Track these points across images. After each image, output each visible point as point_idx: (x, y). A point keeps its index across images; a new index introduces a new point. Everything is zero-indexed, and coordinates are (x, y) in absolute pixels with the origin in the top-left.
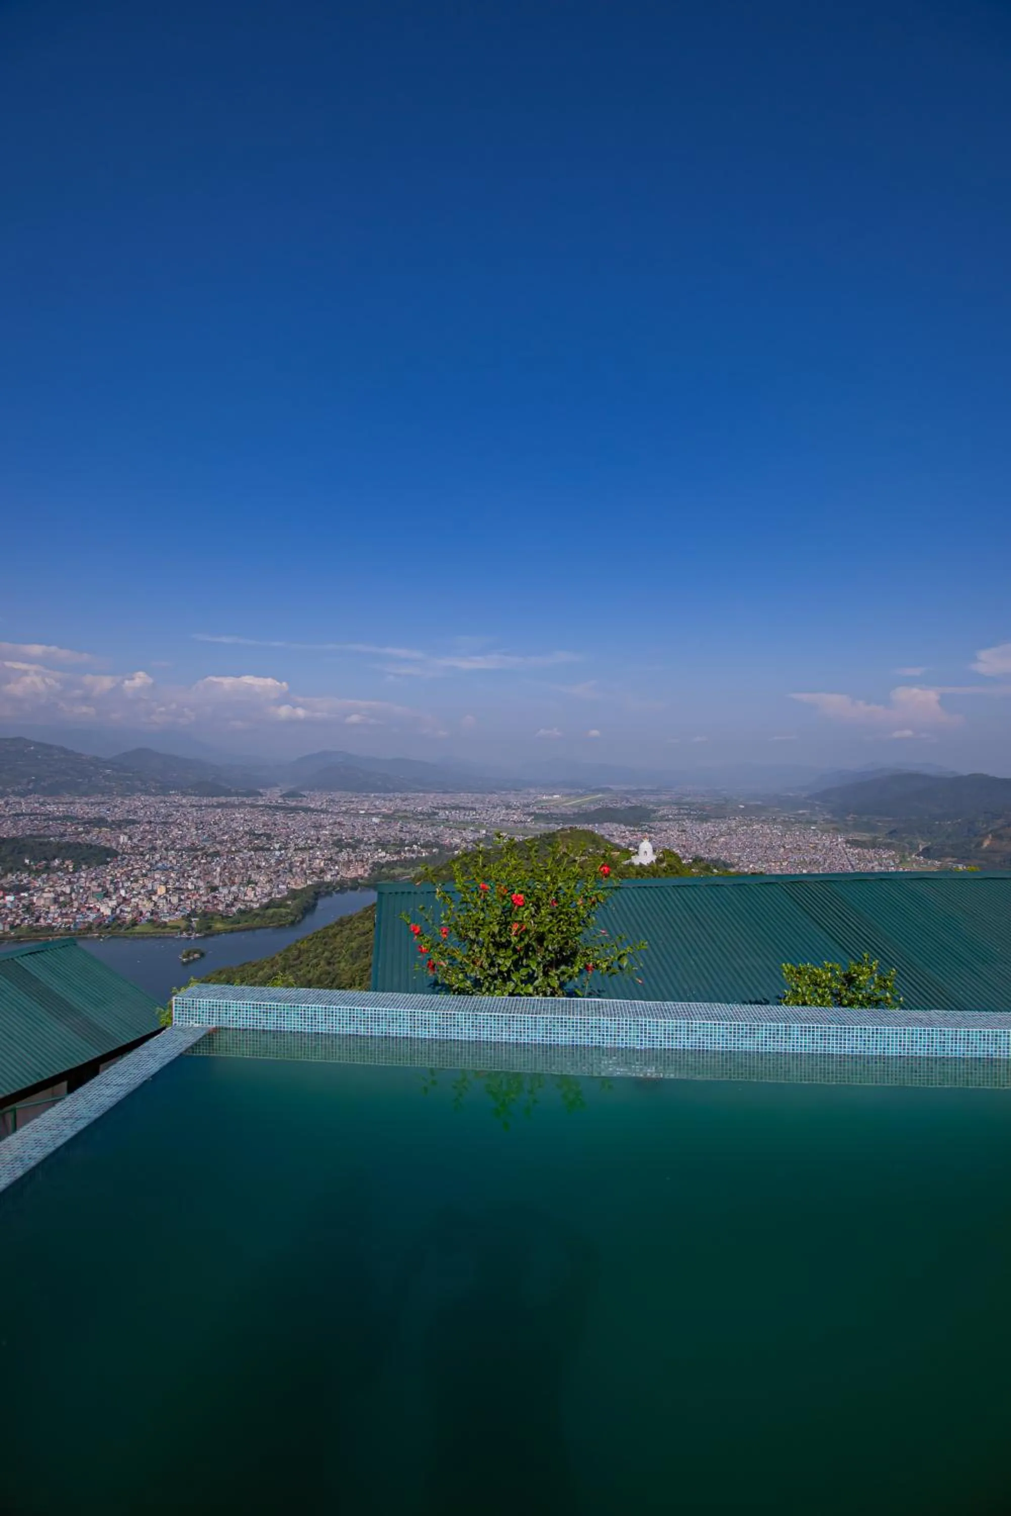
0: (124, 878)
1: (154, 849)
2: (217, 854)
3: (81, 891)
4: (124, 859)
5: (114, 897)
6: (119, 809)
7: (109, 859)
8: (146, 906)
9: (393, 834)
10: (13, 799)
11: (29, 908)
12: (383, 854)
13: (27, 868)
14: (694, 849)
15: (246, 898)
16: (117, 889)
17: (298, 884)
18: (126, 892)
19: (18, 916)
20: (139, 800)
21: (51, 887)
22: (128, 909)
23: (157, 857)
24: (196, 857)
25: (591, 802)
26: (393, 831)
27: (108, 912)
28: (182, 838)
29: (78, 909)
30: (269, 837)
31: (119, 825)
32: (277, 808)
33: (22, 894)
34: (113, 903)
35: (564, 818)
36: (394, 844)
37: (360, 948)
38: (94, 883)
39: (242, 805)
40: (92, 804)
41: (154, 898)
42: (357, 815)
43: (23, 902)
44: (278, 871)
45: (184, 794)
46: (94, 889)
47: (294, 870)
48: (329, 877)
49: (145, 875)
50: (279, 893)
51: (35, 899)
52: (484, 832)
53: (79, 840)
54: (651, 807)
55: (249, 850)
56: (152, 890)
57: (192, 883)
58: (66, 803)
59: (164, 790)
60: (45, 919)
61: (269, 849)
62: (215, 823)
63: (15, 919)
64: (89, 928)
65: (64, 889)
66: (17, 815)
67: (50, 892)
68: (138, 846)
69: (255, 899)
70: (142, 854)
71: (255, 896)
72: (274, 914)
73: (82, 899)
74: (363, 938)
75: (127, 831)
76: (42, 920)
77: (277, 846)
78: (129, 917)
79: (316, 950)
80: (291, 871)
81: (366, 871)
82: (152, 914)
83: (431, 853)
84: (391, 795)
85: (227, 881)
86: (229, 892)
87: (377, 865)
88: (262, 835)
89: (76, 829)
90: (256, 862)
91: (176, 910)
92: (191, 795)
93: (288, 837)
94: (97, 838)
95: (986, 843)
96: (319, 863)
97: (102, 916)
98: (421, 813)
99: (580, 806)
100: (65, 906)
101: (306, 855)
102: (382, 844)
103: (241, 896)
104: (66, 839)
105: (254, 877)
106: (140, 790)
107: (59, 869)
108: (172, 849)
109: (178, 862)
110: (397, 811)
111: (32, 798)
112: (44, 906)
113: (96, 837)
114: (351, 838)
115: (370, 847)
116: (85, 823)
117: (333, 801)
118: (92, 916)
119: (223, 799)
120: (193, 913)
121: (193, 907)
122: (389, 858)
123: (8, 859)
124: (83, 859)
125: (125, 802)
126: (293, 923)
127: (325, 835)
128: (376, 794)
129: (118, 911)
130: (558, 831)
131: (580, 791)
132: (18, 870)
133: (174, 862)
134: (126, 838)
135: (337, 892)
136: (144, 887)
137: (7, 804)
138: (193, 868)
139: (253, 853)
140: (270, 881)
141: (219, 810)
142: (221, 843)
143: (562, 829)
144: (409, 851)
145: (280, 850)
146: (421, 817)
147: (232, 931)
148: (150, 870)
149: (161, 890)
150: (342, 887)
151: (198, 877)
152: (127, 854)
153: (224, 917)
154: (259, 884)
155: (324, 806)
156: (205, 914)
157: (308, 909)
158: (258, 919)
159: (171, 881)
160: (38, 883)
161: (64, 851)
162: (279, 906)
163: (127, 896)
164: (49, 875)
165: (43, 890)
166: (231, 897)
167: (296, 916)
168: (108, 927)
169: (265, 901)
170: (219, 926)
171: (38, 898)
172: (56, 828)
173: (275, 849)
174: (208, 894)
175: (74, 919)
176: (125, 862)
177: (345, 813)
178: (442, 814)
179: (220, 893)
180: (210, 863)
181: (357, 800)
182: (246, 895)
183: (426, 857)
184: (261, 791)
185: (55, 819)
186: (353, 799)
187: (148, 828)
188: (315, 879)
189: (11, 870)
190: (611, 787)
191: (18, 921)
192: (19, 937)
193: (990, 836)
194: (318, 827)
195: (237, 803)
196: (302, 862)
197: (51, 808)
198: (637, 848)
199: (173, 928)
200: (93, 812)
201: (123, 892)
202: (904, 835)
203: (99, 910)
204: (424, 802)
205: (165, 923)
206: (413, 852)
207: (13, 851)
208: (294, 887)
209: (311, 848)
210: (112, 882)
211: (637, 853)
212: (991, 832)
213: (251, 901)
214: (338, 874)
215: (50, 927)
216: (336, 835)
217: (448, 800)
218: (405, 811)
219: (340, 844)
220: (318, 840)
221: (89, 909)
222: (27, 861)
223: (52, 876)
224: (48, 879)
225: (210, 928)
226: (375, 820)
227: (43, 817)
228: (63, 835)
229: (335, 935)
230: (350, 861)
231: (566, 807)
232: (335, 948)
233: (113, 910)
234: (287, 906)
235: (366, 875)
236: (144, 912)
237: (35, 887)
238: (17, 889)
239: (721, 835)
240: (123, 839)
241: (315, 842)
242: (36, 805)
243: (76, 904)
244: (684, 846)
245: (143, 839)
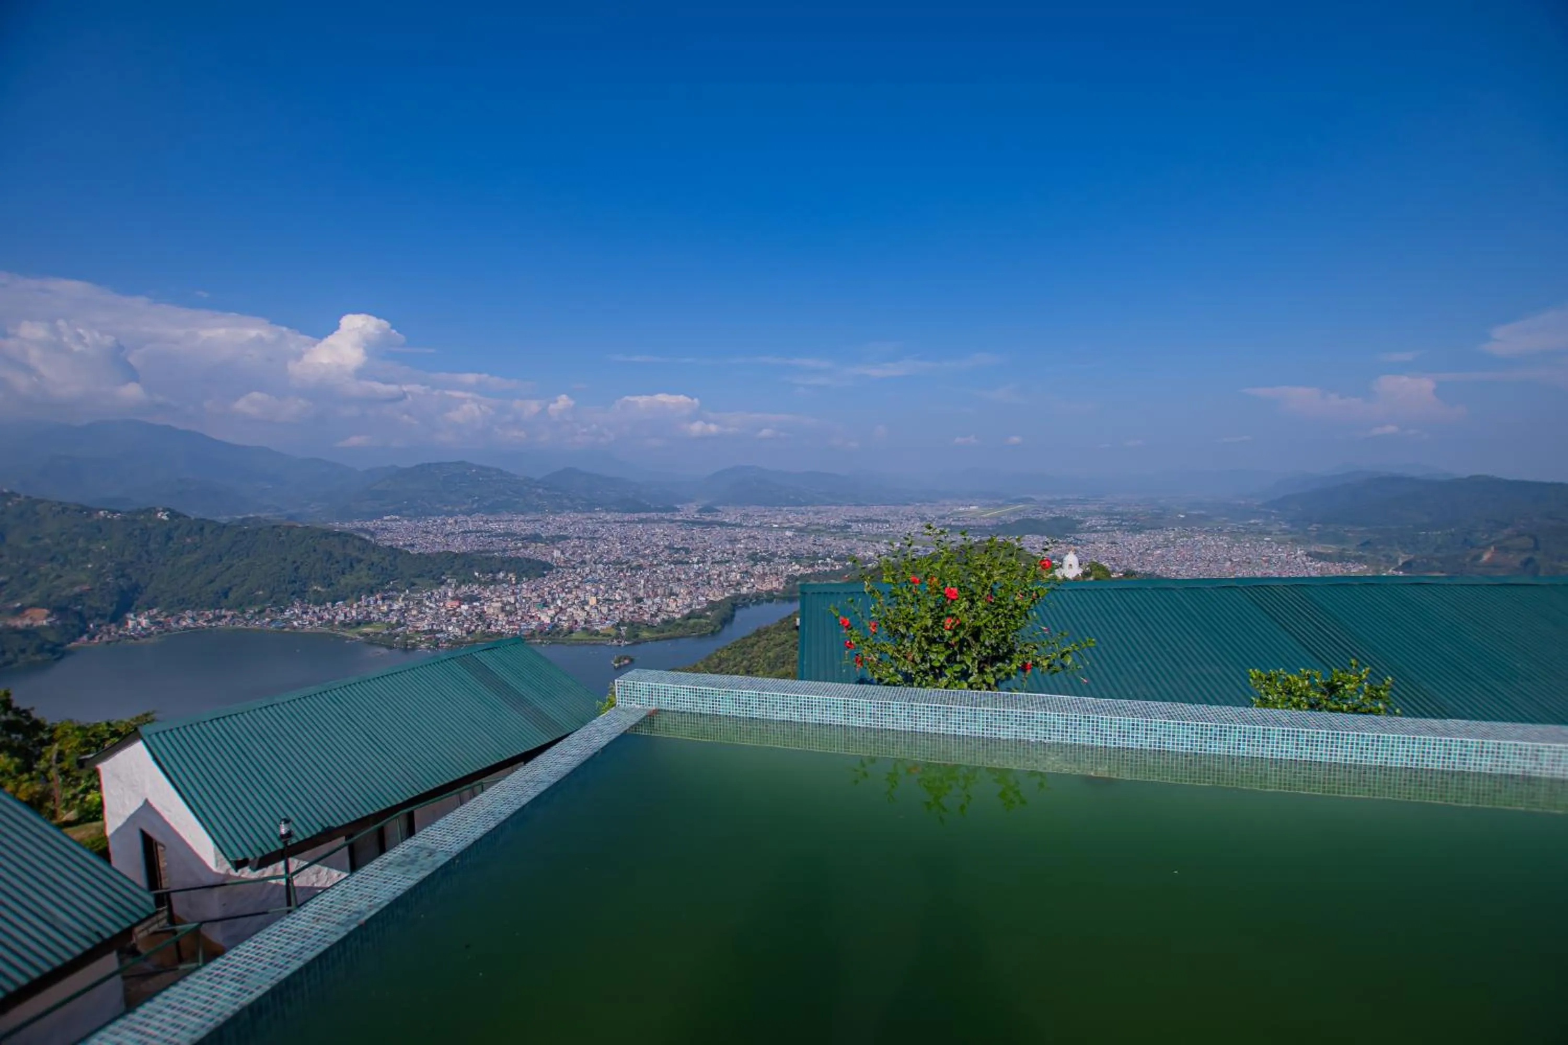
0: (560, 590)
1: (583, 562)
2: (640, 567)
3: (524, 601)
4: (558, 572)
5: (552, 607)
6: (553, 524)
7: (545, 572)
8: (580, 616)
9: (806, 547)
10: (461, 518)
11: (481, 616)
12: (797, 567)
13: (477, 580)
14: (1125, 562)
15: (669, 609)
16: (554, 599)
17: (717, 596)
18: (562, 603)
19: (472, 623)
20: (567, 517)
21: (498, 597)
22: (565, 618)
23: (587, 570)
24: (622, 571)
25: (1014, 513)
26: (806, 545)
27: (547, 620)
28: (609, 552)
29: (522, 618)
30: (687, 551)
31: (553, 540)
32: (694, 523)
33: (475, 604)
34: (552, 613)
35: (981, 529)
36: (808, 558)
37: (777, 657)
38: (534, 594)
39: (662, 520)
40: (528, 521)
41: (587, 608)
42: (771, 529)
43: (476, 610)
44: (698, 583)
45: (608, 511)
46: (535, 599)
47: (712, 582)
48: (745, 589)
49: (577, 587)
50: (699, 604)
51: (485, 608)
52: (898, 545)
53: (519, 555)
54: (1077, 517)
55: (669, 564)
56: (585, 600)
57: (620, 594)
58: (506, 521)
59: (590, 507)
60: (495, 626)
61: (687, 563)
62: (638, 538)
63: (470, 625)
64: (532, 635)
65: (509, 599)
66: (465, 532)
67: (497, 601)
68: (570, 560)
69: (677, 610)
70: (574, 567)
71: (677, 607)
72: (695, 624)
73: (525, 608)
74: (778, 649)
75: (560, 546)
76: (492, 627)
77: (695, 560)
78: (566, 625)
79: (735, 659)
80: (709, 584)
81: (780, 583)
82: (586, 622)
83: (844, 565)
84: (803, 508)
85: (651, 593)
86: (653, 603)
87: (791, 578)
88: (681, 549)
89: (516, 544)
90: (676, 575)
91: (607, 619)
92: (615, 511)
93: (705, 550)
94: (535, 552)
95: (1486, 557)
96: (735, 576)
97: (542, 624)
98: (834, 527)
99: (998, 518)
100: (511, 615)
101: (722, 568)
102: (796, 557)
103: (664, 607)
104: (508, 554)
105: (676, 589)
106: (569, 508)
107: (503, 581)
108: (600, 563)
109: (605, 575)
110: (808, 525)
111: (477, 516)
112: (493, 614)
113: (532, 551)
114: (765, 552)
115: (784, 561)
116: (523, 539)
117: (747, 515)
118: (534, 625)
119: (643, 516)
120: (622, 622)
121: (621, 616)
122: (802, 570)
123: (461, 571)
124: (523, 572)
125: (557, 519)
126: (713, 633)
127: (739, 548)
128: (789, 508)
129: (556, 620)
130: (976, 543)
131: (1000, 502)
132: (470, 582)
133: (603, 574)
134: (559, 552)
135: (754, 604)
136: (577, 597)
137: (456, 522)
138: (620, 581)
139: (673, 566)
140: (690, 593)
141: (640, 526)
142: (644, 556)
143: (980, 542)
144: (822, 563)
145: (698, 563)
146: (834, 530)
147: (657, 640)
148: (581, 582)
149: (593, 601)
150: (758, 599)
151: (624, 589)
152: (560, 567)
153: (650, 627)
154: (681, 596)
155: (738, 521)
156: (632, 624)
157: (727, 620)
158: (680, 629)
159: (600, 593)
160: (487, 594)
161: (506, 565)
162: (700, 617)
163: (563, 607)
164: (495, 586)
165: (491, 600)
166: (655, 608)
167: (715, 627)
168: (548, 634)
169: (686, 612)
170: (645, 634)
171: (489, 607)
172: (498, 544)
173: (693, 563)
174: (633, 606)
175: (519, 626)
176: (560, 575)
177: (759, 526)
178: (855, 527)
179: (645, 604)
180: (634, 576)
181: (770, 513)
182: (668, 606)
183: (839, 570)
184: (678, 506)
185: (497, 535)
186: (766, 513)
187: (577, 543)
188: (733, 591)
189: (464, 582)
190: (1033, 497)
191: (473, 628)
192: (475, 642)
193: (1492, 548)
194: (734, 541)
195: (656, 518)
196: (720, 575)
197: (493, 526)
198: (1061, 560)
199: (604, 635)
200: (529, 529)
201: (559, 602)
202: (1380, 547)
203: (539, 618)
204: (837, 515)
205: (597, 631)
206: (827, 565)
207: (464, 565)
208: (712, 599)
209: (728, 561)
210: (549, 593)
211: (1061, 566)
212: (1493, 543)
213: (674, 612)
214: (754, 586)
215: (499, 633)
216: (751, 549)
217: (860, 513)
218: (818, 524)
219: (754, 558)
220: (734, 553)
221: (532, 617)
222: (476, 574)
223: (498, 587)
224: (495, 590)
225: (637, 636)
226: (788, 533)
227: (488, 534)
228: (504, 550)
229: (753, 645)
230: (765, 574)
231: (984, 518)
232: (753, 658)
233: (552, 618)
234: (707, 617)
235: (781, 588)
236: (579, 621)
237: (485, 597)
238: (471, 599)
239: (1157, 548)
240: (557, 553)
241: (730, 556)
242: (481, 523)
243: (520, 613)
244: (1114, 559)
245: (573, 553)
